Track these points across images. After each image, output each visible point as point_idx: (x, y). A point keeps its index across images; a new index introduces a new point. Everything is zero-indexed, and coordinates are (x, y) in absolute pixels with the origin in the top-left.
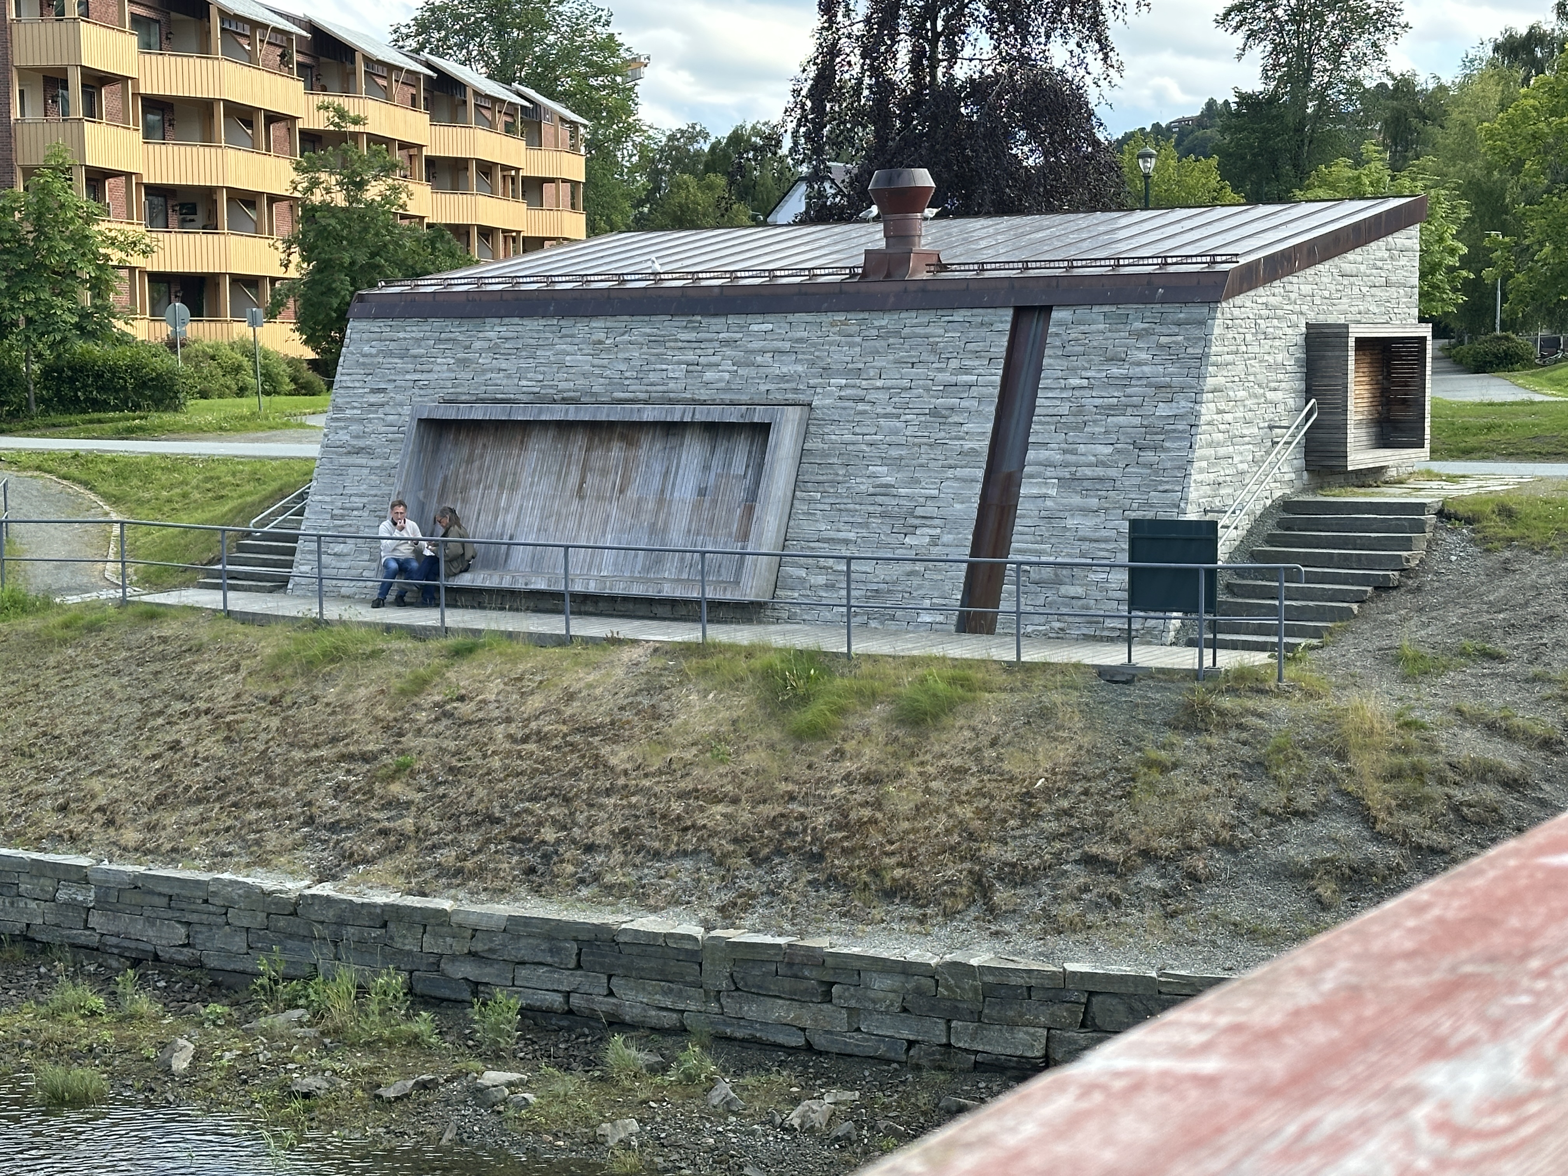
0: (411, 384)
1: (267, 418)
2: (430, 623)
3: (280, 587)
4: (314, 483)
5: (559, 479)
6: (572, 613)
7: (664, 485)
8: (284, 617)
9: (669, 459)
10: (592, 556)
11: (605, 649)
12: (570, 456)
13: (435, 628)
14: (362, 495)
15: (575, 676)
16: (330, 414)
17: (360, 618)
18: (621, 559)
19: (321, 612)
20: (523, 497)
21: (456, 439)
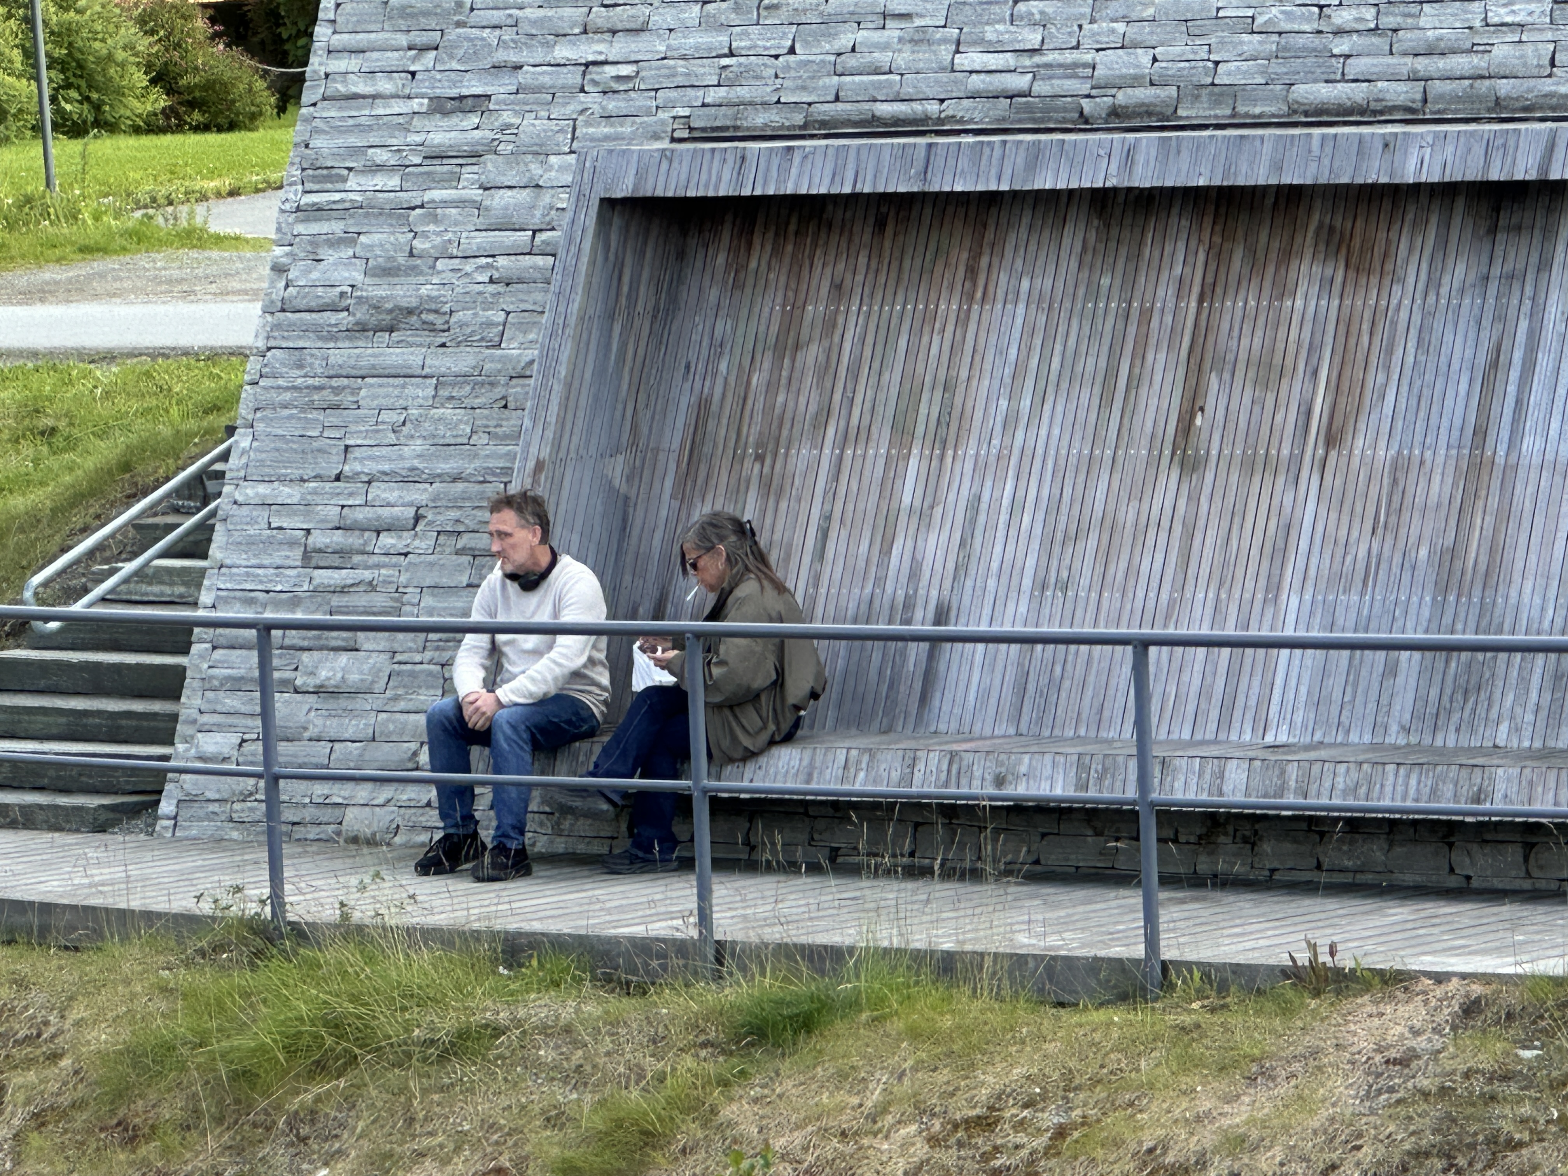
0: (573, 77)
1: (73, 216)
2: (660, 929)
3: (133, 812)
4: (242, 440)
5: (1106, 399)
6: (1168, 881)
7: (1484, 410)
8: (149, 916)
9: (1500, 317)
10: (1233, 675)
11: (1287, 1011)
12: (1146, 315)
13: (681, 947)
14: (410, 478)
15: (1182, 1108)
16: (293, 194)
17: (415, 917)
18: (1336, 684)
19: (277, 898)
20: (980, 468)
21: (738, 268)
